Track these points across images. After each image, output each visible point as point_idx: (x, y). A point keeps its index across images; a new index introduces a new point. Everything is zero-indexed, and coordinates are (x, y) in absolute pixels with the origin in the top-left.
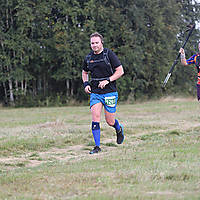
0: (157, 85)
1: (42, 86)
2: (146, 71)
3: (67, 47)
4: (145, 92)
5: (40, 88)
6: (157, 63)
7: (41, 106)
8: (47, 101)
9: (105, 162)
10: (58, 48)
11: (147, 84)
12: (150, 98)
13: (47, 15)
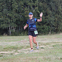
0: (59, 29)
1: (20, 29)
2: (55, 24)
4: (55, 31)
6: (59, 21)
7: (20, 35)
8: (22, 34)
11: (55, 28)
12: (56, 34)
13: (22, 5)
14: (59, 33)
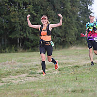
1: (4, 41)
2: (61, 33)
3: (17, 20)
4: (61, 44)
5: (3, 43)
6: (67, 28)
8: (7, 50)
9: (38, 83)
10: (13, 20)
11: (62, 40)
12: (63, 48)
13: (6, 2)
14: (68, 47)
